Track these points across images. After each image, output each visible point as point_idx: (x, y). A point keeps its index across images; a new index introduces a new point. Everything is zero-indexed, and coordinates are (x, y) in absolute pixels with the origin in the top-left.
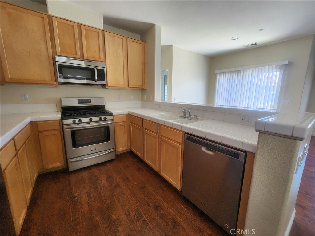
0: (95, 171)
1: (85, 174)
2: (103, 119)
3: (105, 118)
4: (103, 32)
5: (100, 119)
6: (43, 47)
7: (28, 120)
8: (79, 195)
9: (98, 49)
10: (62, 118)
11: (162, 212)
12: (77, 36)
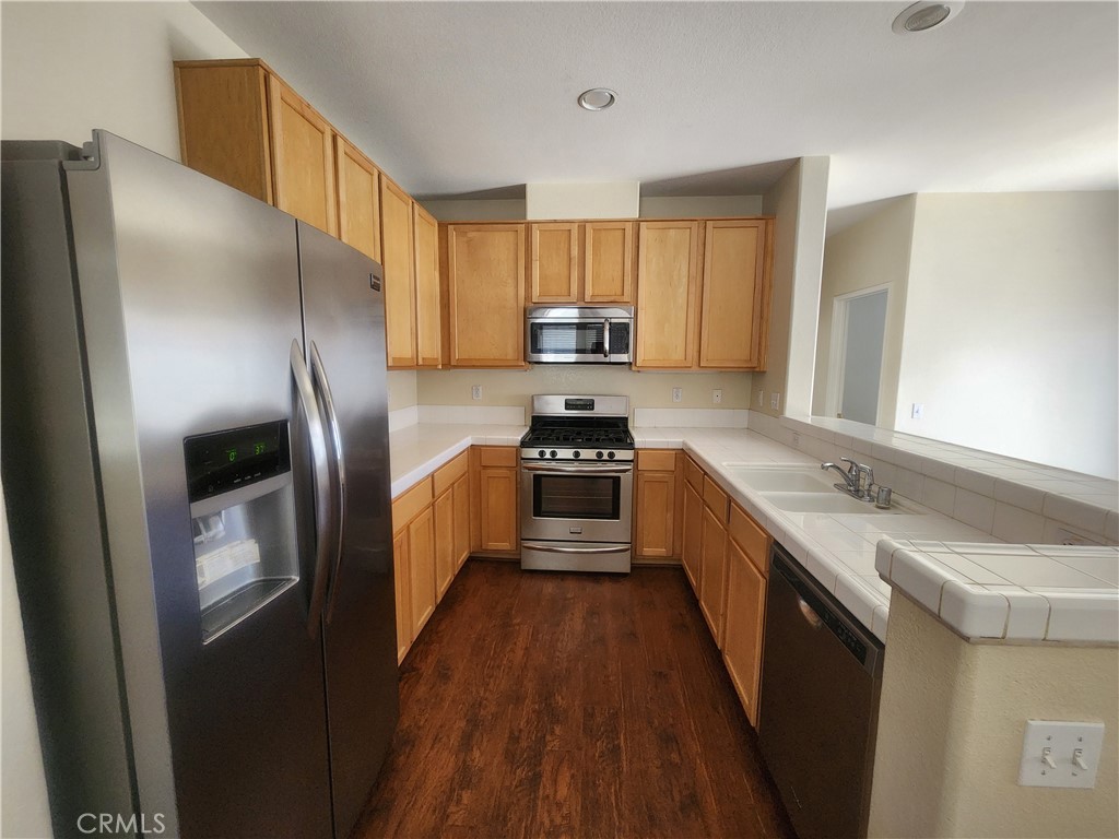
0: (571, 586)
1: (549, 588)
2: (605, 457)
3: (611, 455)
4: (637, 223)
5: (600, 455)
6: (510, 291)
7: (466, 442)
8: (518, 624)
9: (620, 273)
10: (524, 444)
11: (675, 757)
12: (575, 252)
